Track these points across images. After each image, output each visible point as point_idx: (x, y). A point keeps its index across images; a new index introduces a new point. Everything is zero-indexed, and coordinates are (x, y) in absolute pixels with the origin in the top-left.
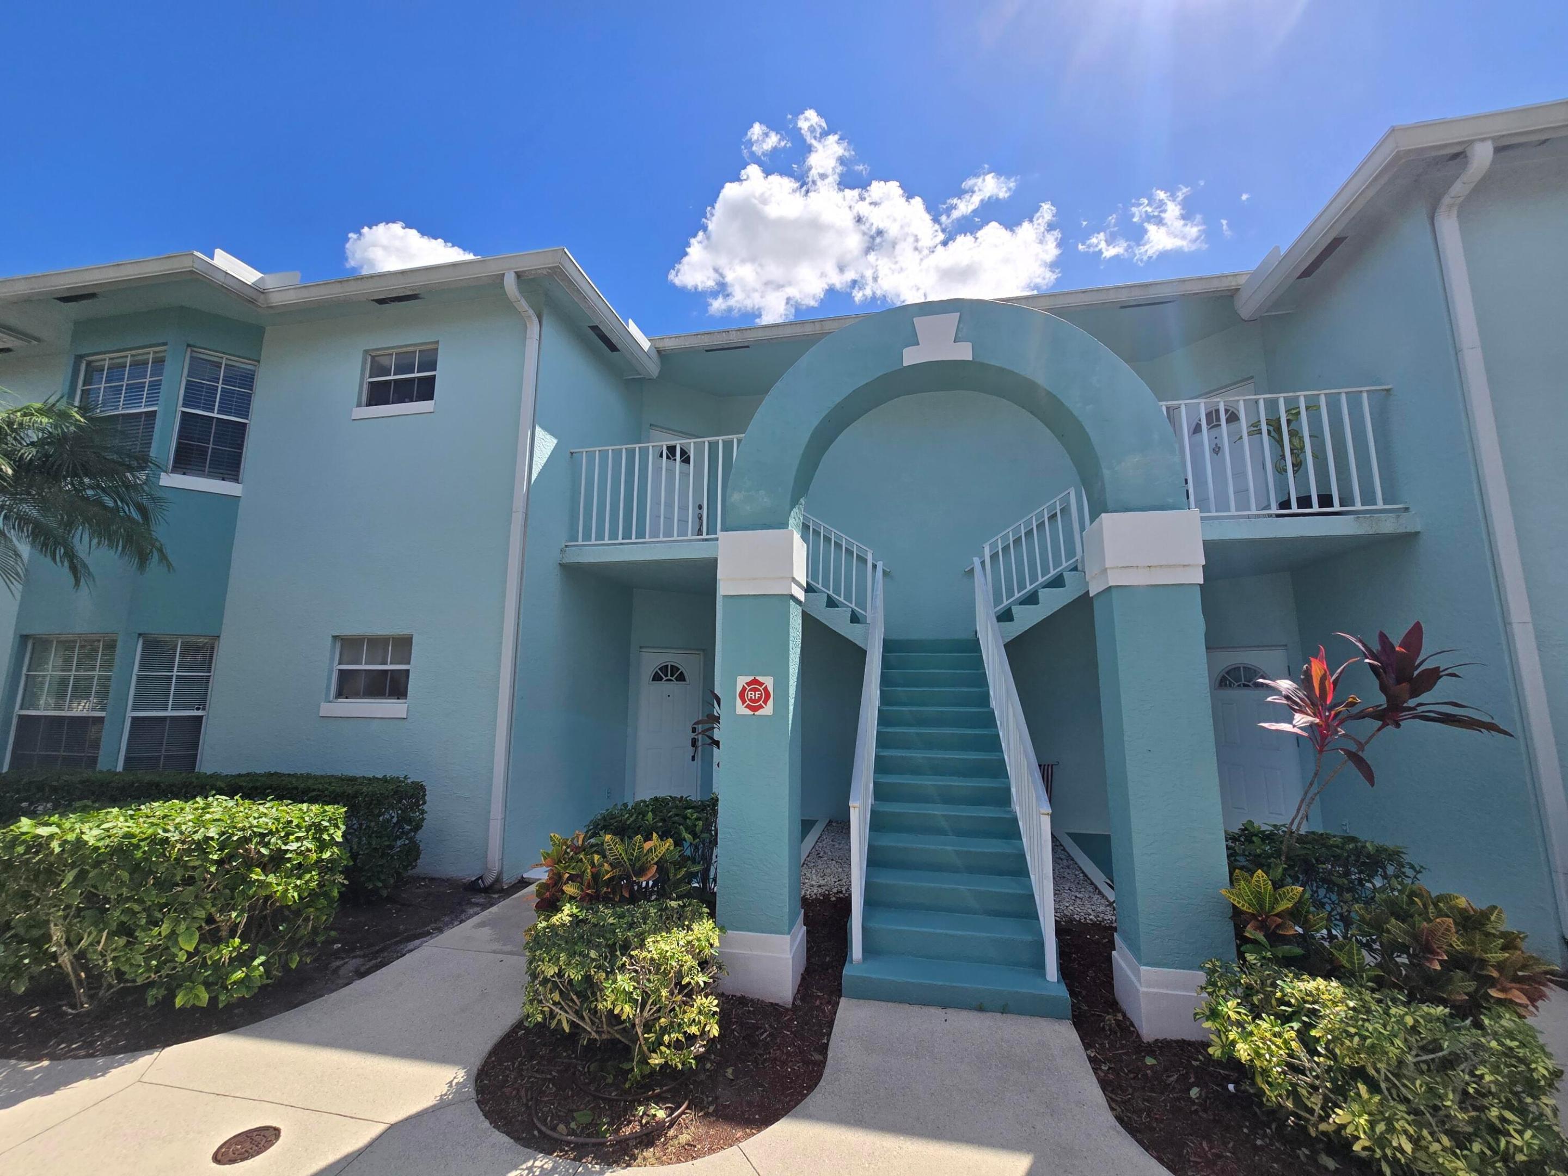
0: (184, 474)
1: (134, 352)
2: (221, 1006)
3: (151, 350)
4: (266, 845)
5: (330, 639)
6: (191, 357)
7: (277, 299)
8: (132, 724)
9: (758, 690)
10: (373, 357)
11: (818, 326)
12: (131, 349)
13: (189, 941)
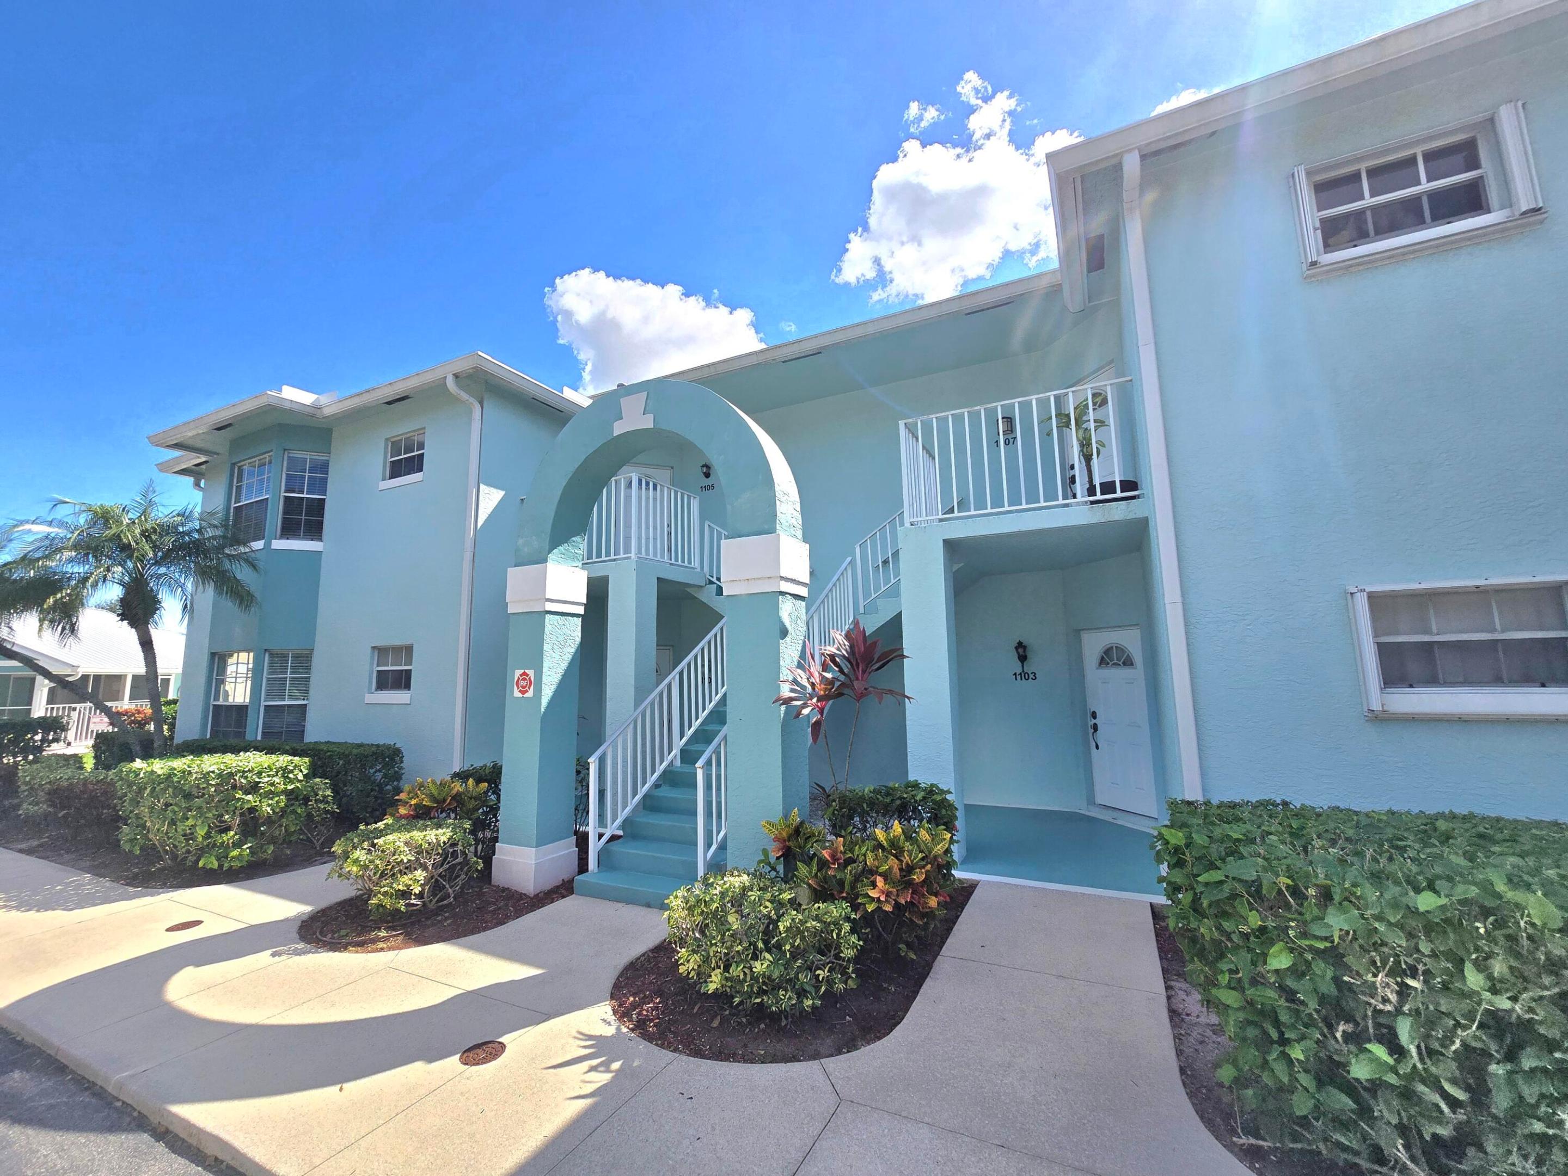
0: (288, 539)
1: (259, 458)
2: (224, 869)
3: (266, 455)
4: (246, 778)
5: (369, 650)
6: (289, 457)
7: (327, 411)
8: (265, 710)
9: (526, 679)
10: (393, 443)
11: (712, 369)
12: (257, 456)
13: (202, 829)
